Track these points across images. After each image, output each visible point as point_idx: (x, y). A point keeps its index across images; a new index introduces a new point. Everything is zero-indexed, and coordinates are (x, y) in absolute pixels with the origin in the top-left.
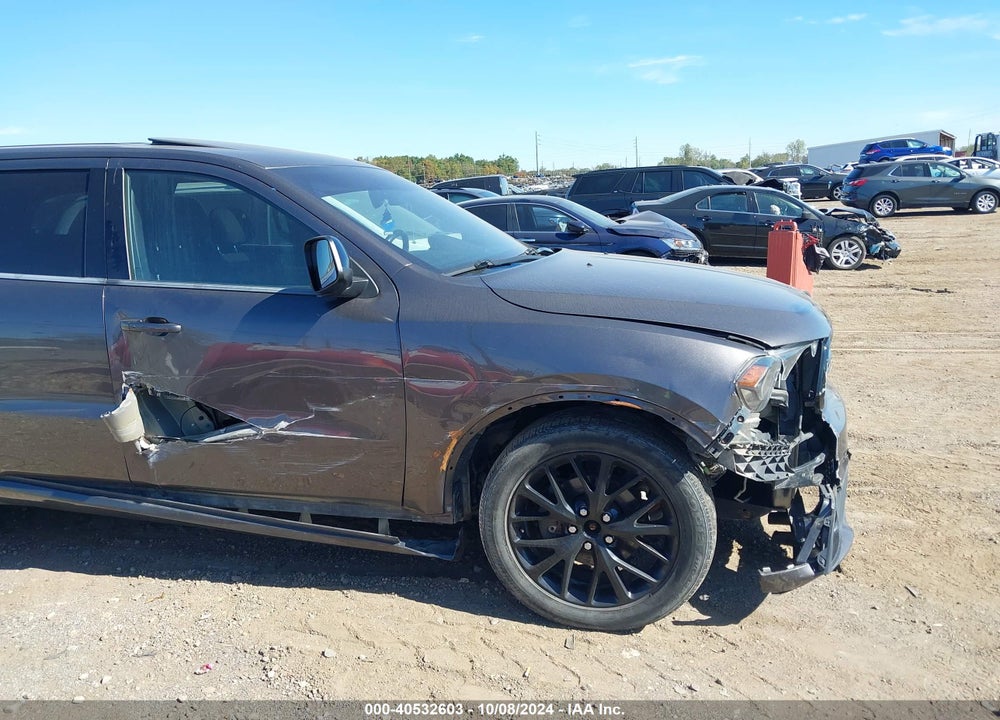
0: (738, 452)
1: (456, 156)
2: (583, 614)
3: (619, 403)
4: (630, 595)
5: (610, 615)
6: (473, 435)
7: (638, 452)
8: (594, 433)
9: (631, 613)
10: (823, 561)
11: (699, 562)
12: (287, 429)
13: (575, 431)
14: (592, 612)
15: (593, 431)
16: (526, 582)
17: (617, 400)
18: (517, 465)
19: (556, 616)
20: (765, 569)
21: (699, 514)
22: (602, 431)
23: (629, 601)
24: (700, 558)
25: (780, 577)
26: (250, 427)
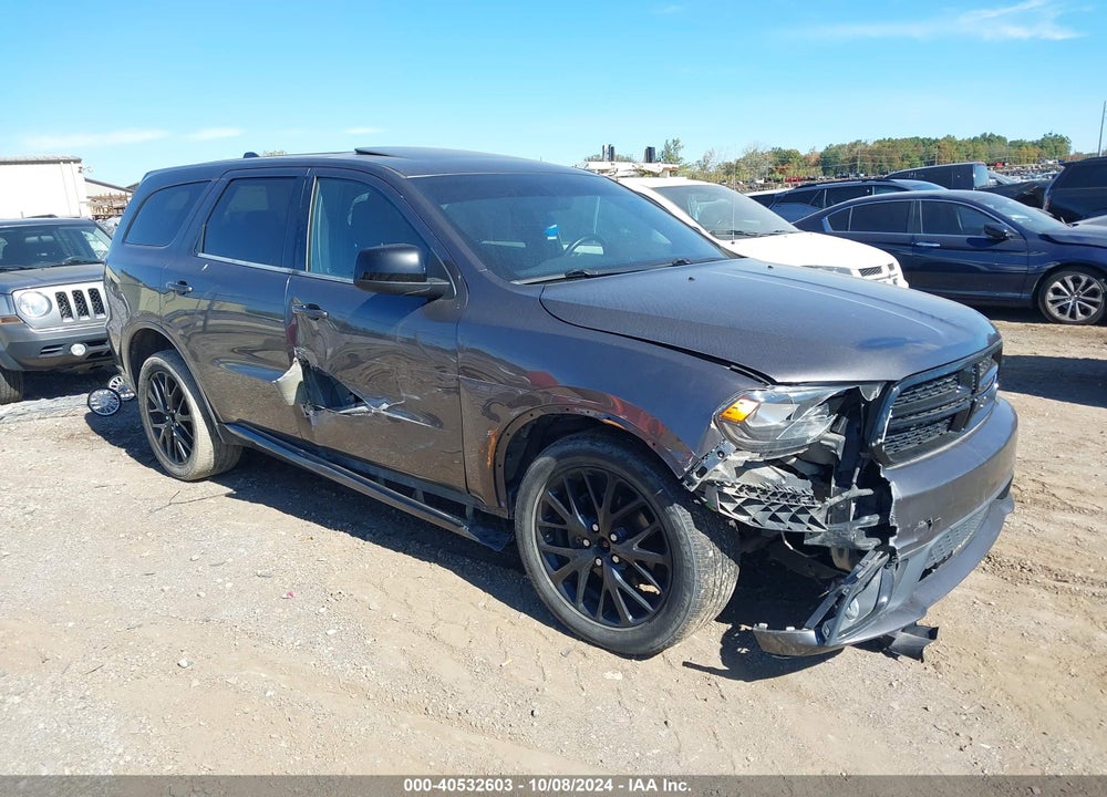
0: (726, 490)
1: (984, 136)
2: (590, 628)
3: (609, 422)
4: (630, 618)
5: (612, 634)
6: (510, 436)
7: (635, 474)
8: (601, 450)
9: (629, 637)
10: (828, 631)
11: (687, 599)
12: (387, 410)
13: (586, 445)
14: (597, 628)
15: (599, 447)
16: (547, 585)
17: (609, 419)
18: (541, 470)
19: (569, 624)
20: (761, 625)
21: (687, 548)
22: (608, 449)
23: (629, 625)
24: (689, 595)
25: (775, 637)
26: (366, 405)
